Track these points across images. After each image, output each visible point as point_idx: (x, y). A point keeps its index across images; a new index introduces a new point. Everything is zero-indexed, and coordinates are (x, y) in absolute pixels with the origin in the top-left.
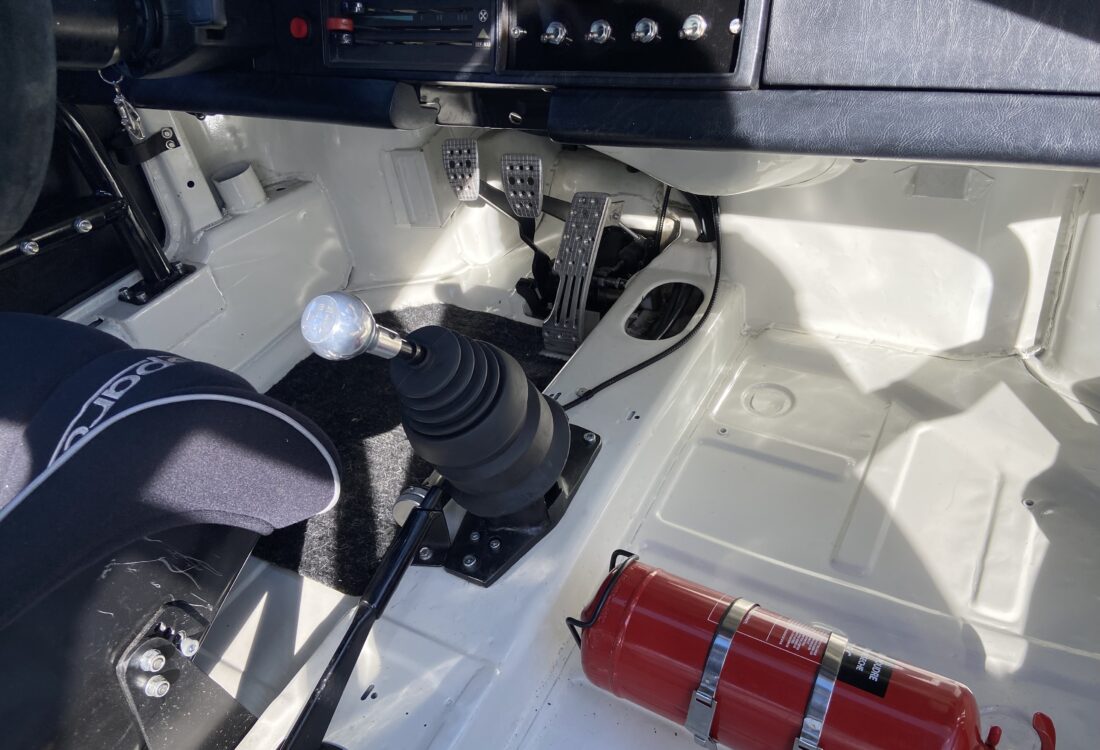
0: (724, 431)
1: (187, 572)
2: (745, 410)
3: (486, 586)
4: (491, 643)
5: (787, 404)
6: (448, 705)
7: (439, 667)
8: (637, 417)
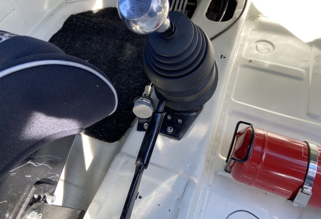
0: (251, 61)
1: (44, 163)
2: (256, 52)
3: (179, 140)
4: (189, 167)
5: (272, 49)
6: (178, 200)
7: (168, 181)
8: (224, 57)
